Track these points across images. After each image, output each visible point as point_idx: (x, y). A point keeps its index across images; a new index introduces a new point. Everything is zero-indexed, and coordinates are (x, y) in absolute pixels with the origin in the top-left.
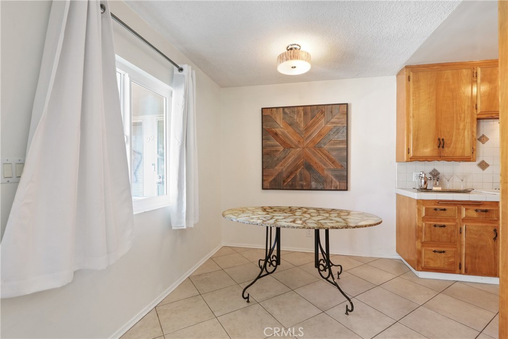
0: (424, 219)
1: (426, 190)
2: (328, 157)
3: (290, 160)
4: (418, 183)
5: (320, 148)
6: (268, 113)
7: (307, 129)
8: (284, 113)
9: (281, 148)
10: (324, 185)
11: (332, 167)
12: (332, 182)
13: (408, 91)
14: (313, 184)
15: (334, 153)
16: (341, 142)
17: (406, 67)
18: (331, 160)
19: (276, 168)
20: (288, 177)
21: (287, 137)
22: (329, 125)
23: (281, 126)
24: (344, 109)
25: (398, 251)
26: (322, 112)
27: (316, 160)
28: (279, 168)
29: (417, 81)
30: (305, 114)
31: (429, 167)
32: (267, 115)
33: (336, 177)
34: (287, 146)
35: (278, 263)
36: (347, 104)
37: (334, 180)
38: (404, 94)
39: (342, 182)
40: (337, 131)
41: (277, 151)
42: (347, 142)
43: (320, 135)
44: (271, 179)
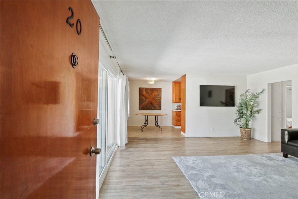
0: (176, 115)
1: (177, 109)
2: (156, 101)
3: (147, 102)
4: (176, 107)
5: (154, 99)
6: (141, 89)
7: (151, 94)
8: (145, 89)
9: (144, 99)
10: (155, 108)
11: (157, 104)
12: (157, 107)
13: (174, 87)
14: (153, 108)
15: (158, 100)
16: (159, 98)
17: (174, 82)
18: (157, 102)
19: (143, 104)
20: (146, 106)
21: (146, 96)
22: (157, 93)
23: (144, 93)
24: (160, 89)
25: (172, 124)
26: (155, 90)
27: (153, 102)
28: (144, 104)
29: (176, 85)
30: (151, 90)
31: (178, 104)
32: (141, 90)
33: (158, 106)
34: (146, 98)
35: (147, 125)
36: (161, 88)
37: (158, 107)
38: (173, 87)
39: (159, 108)
40: (159, 95)
41: (143, 99)
42: (161, 98)
43: (154, 96)
44: (141, 107)
